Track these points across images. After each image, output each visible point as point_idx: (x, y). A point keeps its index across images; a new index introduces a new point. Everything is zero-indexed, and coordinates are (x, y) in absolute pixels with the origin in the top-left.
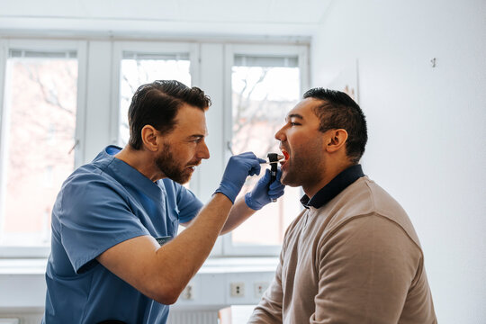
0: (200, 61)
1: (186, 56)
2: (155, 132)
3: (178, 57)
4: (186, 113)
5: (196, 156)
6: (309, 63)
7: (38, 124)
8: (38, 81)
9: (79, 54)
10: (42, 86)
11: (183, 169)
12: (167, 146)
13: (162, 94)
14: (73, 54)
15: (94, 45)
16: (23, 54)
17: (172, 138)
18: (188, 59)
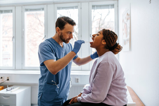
0: (81, 8)
1: (76, 7)
2: (59, 29)
3: (74, 8)
4: (68, 26)
5: (69, 37)
6: (118, 6)
7: (38, 32)
8: (38, 19)
9: (44, 9)
10: (39, 20)
11: (66, 40)
12: (62, 33)
13: (63, 20)
14: (43, 9)
15: (48, 6)
16: (29, 10)
17: (63, 31)
18: (77, 8)
